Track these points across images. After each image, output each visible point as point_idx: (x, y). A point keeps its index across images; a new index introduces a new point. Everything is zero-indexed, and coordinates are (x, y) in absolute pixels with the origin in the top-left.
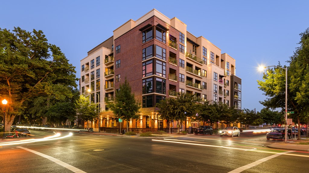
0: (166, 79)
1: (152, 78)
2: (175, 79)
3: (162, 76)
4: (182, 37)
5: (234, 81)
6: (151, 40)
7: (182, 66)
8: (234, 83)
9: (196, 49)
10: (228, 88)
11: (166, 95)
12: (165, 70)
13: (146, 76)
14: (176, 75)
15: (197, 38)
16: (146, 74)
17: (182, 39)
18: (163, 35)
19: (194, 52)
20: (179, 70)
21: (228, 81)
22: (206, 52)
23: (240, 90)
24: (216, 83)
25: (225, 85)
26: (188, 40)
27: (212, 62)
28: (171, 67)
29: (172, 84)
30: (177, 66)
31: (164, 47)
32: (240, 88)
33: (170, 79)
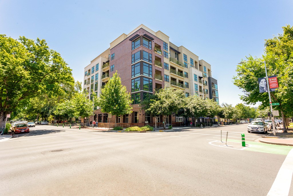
0: (152, 79)
1: (140, 78)
2: (161, 79)
3: (149, 76)
4: (166, 45)
5: (211, 81)
6: (139, 47)
7: (166, 69)
8: (211, 83)
9: (178, 56)
10: (207, 87)
11: (152, 93)
12: (151, 71)
13: (134, 77)
14: (161, 75)
15: (178, 48)
16: (134, 75)
17: (165, 47)
18: (149, 43)
19: (177, 58)
20: (164, 71)
21: (206, 82)
22: (186, 59)
23: (217, 89)
24: (196, 83)
25: (204, 85)
26: (171, 48)
27: (192, 66)
28: (157, 69)
29: (158, 83)
30: (162, 68)
31: (150, 52)
32: (216, 88)
33: (156, 79)
